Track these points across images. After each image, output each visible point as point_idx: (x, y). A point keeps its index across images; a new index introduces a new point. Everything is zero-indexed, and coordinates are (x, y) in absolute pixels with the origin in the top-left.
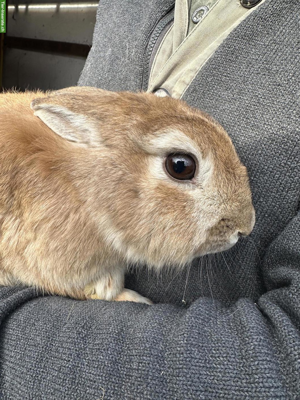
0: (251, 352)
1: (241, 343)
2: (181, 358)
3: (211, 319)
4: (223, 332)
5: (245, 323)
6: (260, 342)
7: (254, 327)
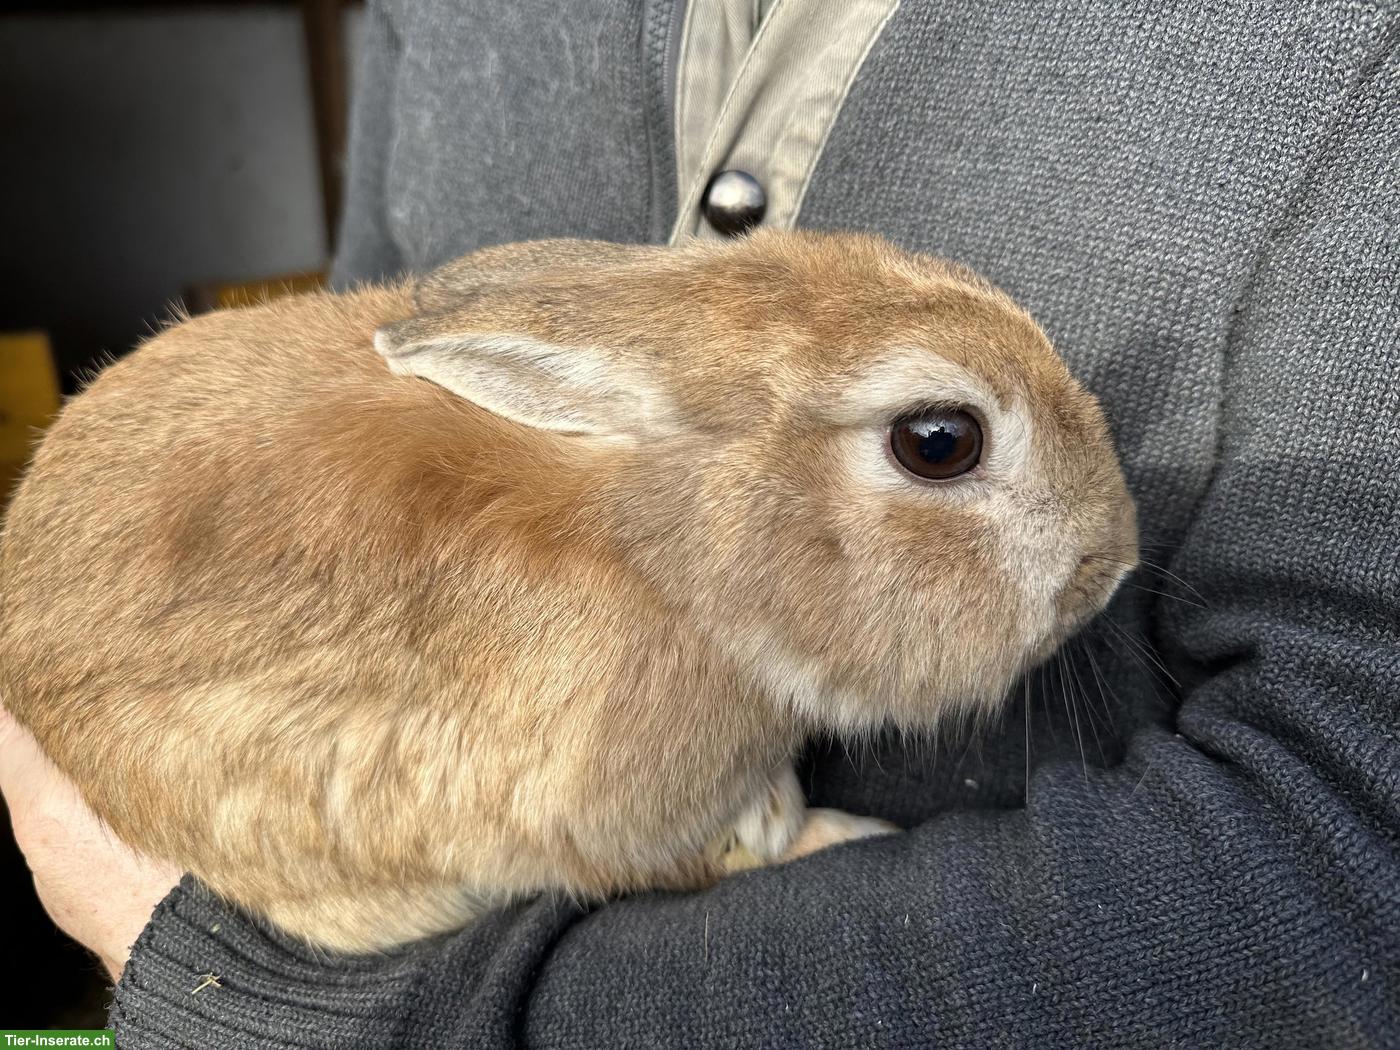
0: (1227, 858)
1: (1194, 846)
2: (1071, 935)
3: (1095, 816)
4: (1142, 837)
5: (1186, 795)
6: (1238, 826)
7: (1210, 798)
